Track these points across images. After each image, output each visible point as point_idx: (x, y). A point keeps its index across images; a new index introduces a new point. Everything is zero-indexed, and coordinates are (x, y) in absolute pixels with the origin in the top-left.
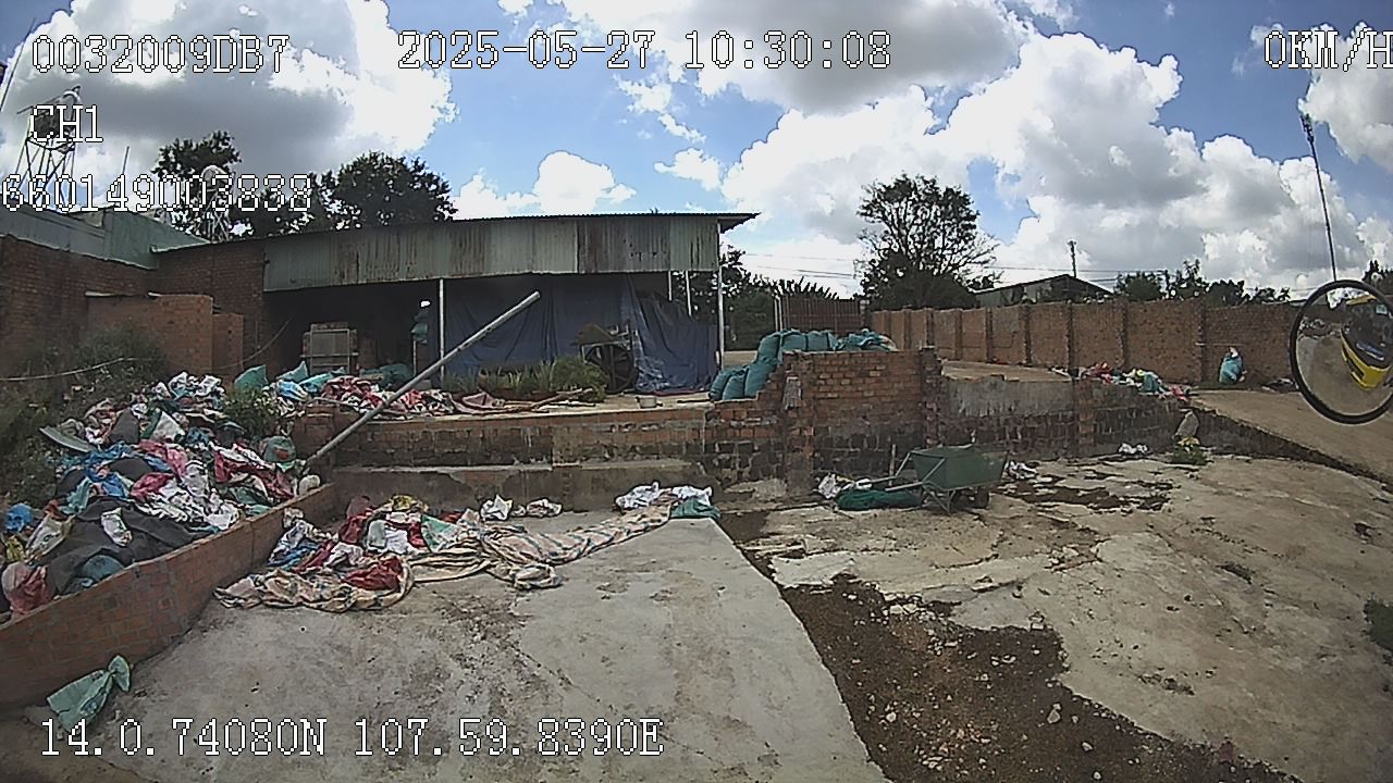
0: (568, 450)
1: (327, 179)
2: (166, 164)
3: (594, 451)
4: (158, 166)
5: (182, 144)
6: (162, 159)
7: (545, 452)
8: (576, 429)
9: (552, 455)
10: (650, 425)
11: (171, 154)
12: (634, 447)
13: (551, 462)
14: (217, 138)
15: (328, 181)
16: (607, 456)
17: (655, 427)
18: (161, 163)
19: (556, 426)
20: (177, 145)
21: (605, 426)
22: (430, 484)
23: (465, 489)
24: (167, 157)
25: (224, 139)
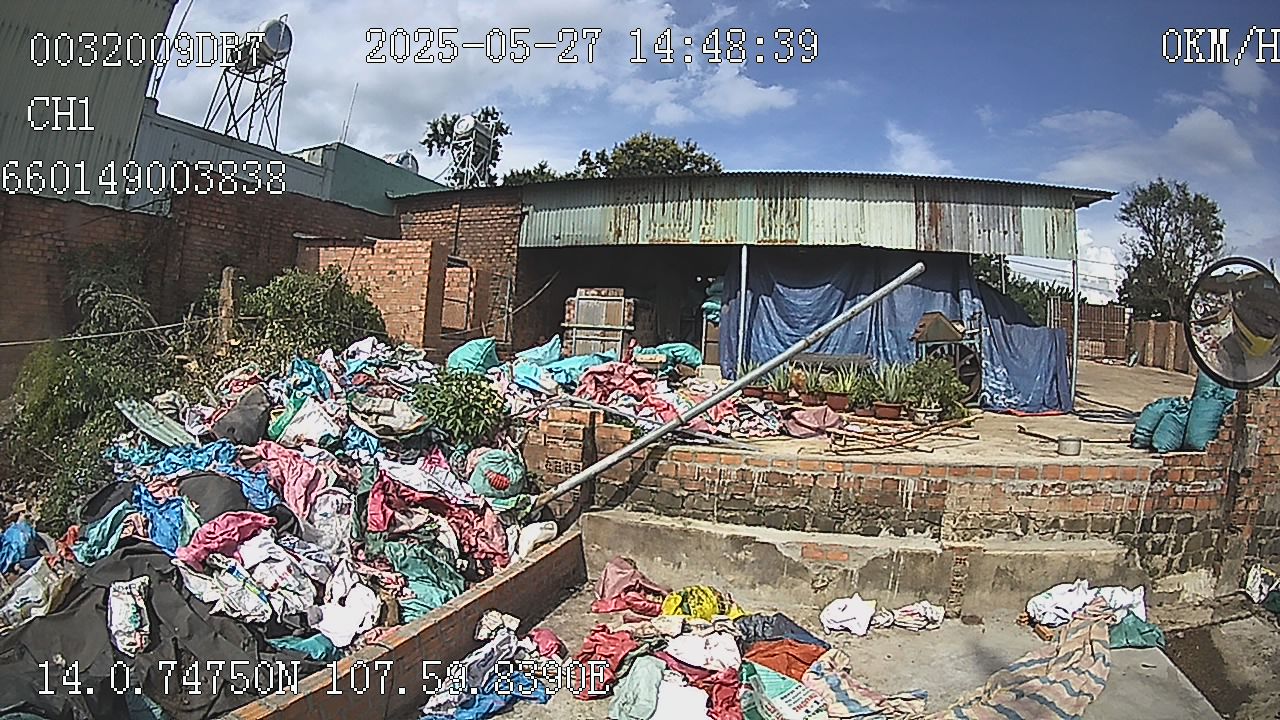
0: (965, 518)
1: (601, 157)
2: (436, 136)
3: (1004, 524)
5: (449, 118)
6: (431, 132)
7: (931, 520)
8: (983, 487)
9: (940, 525)
10: (1083, 487)
11: (439, 127)
12: (1056, 520)
13: (936, 536)
14: (486, 112)
15: (602, 159)
16: (1020, 533)
17: (1089, 490)
18: (429, 136)
19: (953, 480)
20: (446, 121)
21: (1023, 485)
22: (741, 555)
23: (797, 570)
24: (436, 131)
25: (493, 114)
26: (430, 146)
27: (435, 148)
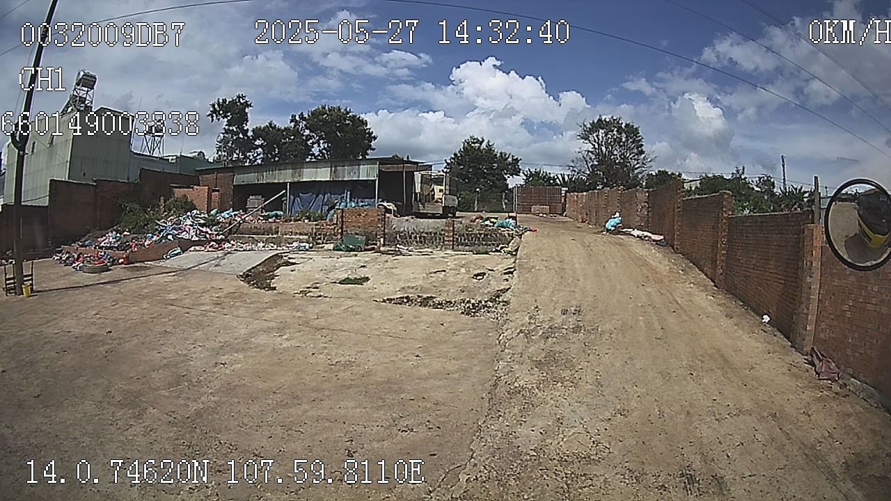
2: (215, 111)
4: (209, 112)
5: (221, 101)
6: (212, 109)
11: (216, 106)
14: (239, 97)
18: (211, 111)
20: (218, 101)
24: (214, 108)
25: (243, 97)
26: (212, 117)
27: (215, 118)
